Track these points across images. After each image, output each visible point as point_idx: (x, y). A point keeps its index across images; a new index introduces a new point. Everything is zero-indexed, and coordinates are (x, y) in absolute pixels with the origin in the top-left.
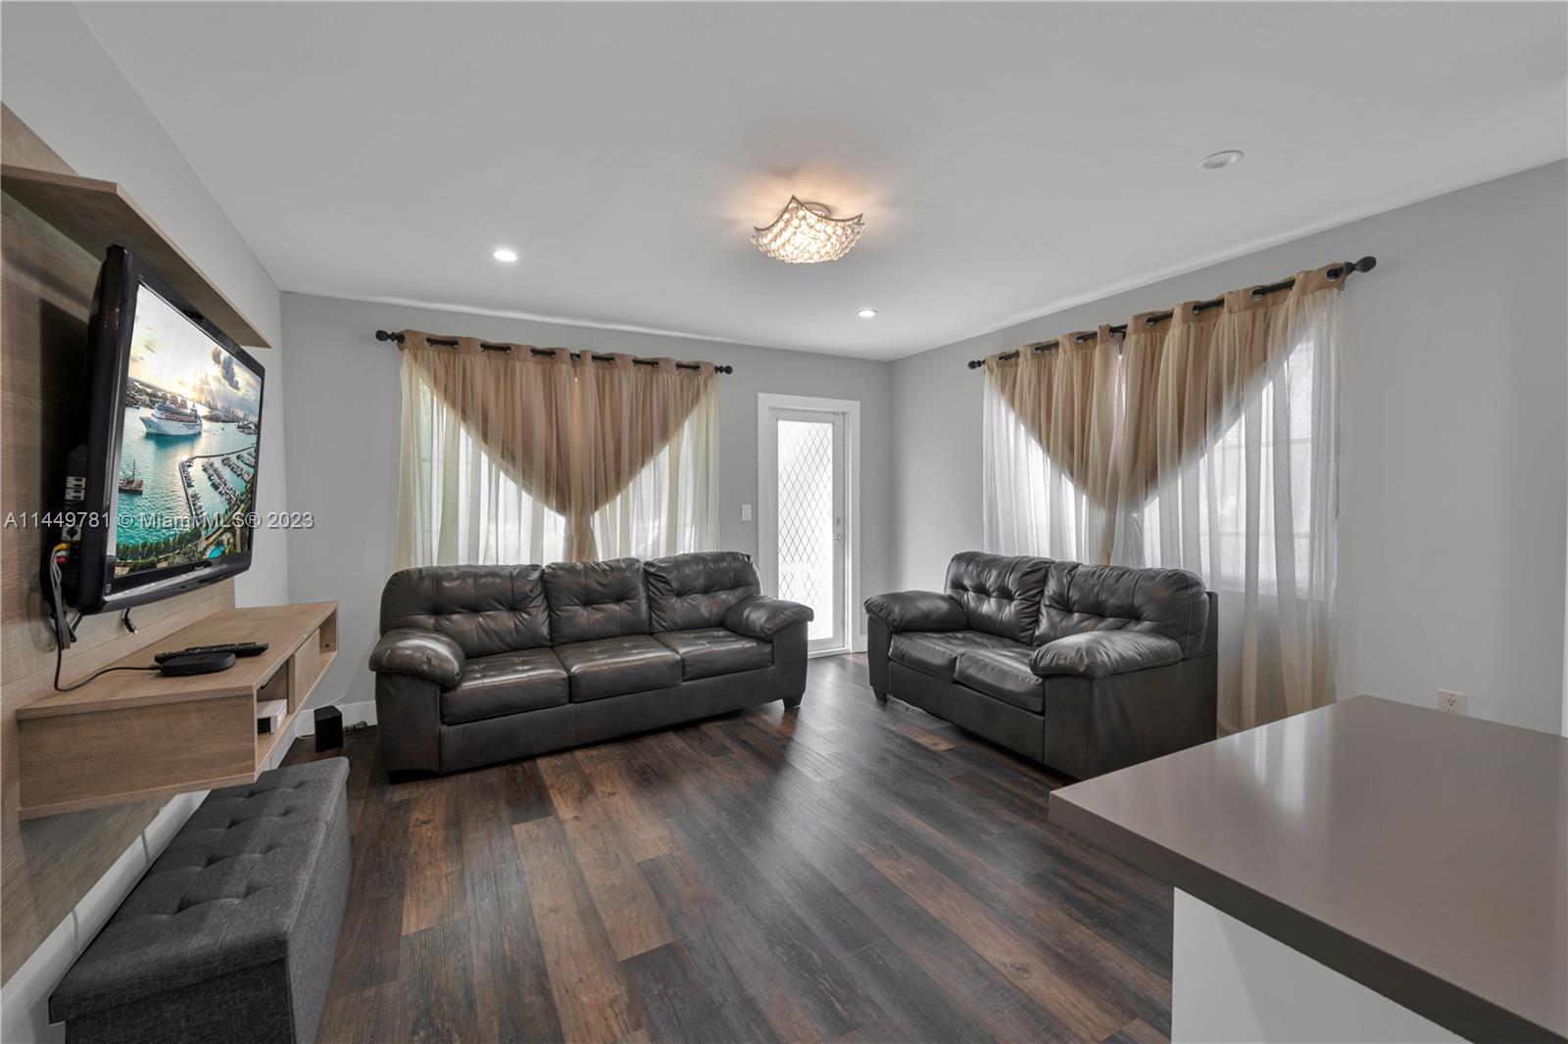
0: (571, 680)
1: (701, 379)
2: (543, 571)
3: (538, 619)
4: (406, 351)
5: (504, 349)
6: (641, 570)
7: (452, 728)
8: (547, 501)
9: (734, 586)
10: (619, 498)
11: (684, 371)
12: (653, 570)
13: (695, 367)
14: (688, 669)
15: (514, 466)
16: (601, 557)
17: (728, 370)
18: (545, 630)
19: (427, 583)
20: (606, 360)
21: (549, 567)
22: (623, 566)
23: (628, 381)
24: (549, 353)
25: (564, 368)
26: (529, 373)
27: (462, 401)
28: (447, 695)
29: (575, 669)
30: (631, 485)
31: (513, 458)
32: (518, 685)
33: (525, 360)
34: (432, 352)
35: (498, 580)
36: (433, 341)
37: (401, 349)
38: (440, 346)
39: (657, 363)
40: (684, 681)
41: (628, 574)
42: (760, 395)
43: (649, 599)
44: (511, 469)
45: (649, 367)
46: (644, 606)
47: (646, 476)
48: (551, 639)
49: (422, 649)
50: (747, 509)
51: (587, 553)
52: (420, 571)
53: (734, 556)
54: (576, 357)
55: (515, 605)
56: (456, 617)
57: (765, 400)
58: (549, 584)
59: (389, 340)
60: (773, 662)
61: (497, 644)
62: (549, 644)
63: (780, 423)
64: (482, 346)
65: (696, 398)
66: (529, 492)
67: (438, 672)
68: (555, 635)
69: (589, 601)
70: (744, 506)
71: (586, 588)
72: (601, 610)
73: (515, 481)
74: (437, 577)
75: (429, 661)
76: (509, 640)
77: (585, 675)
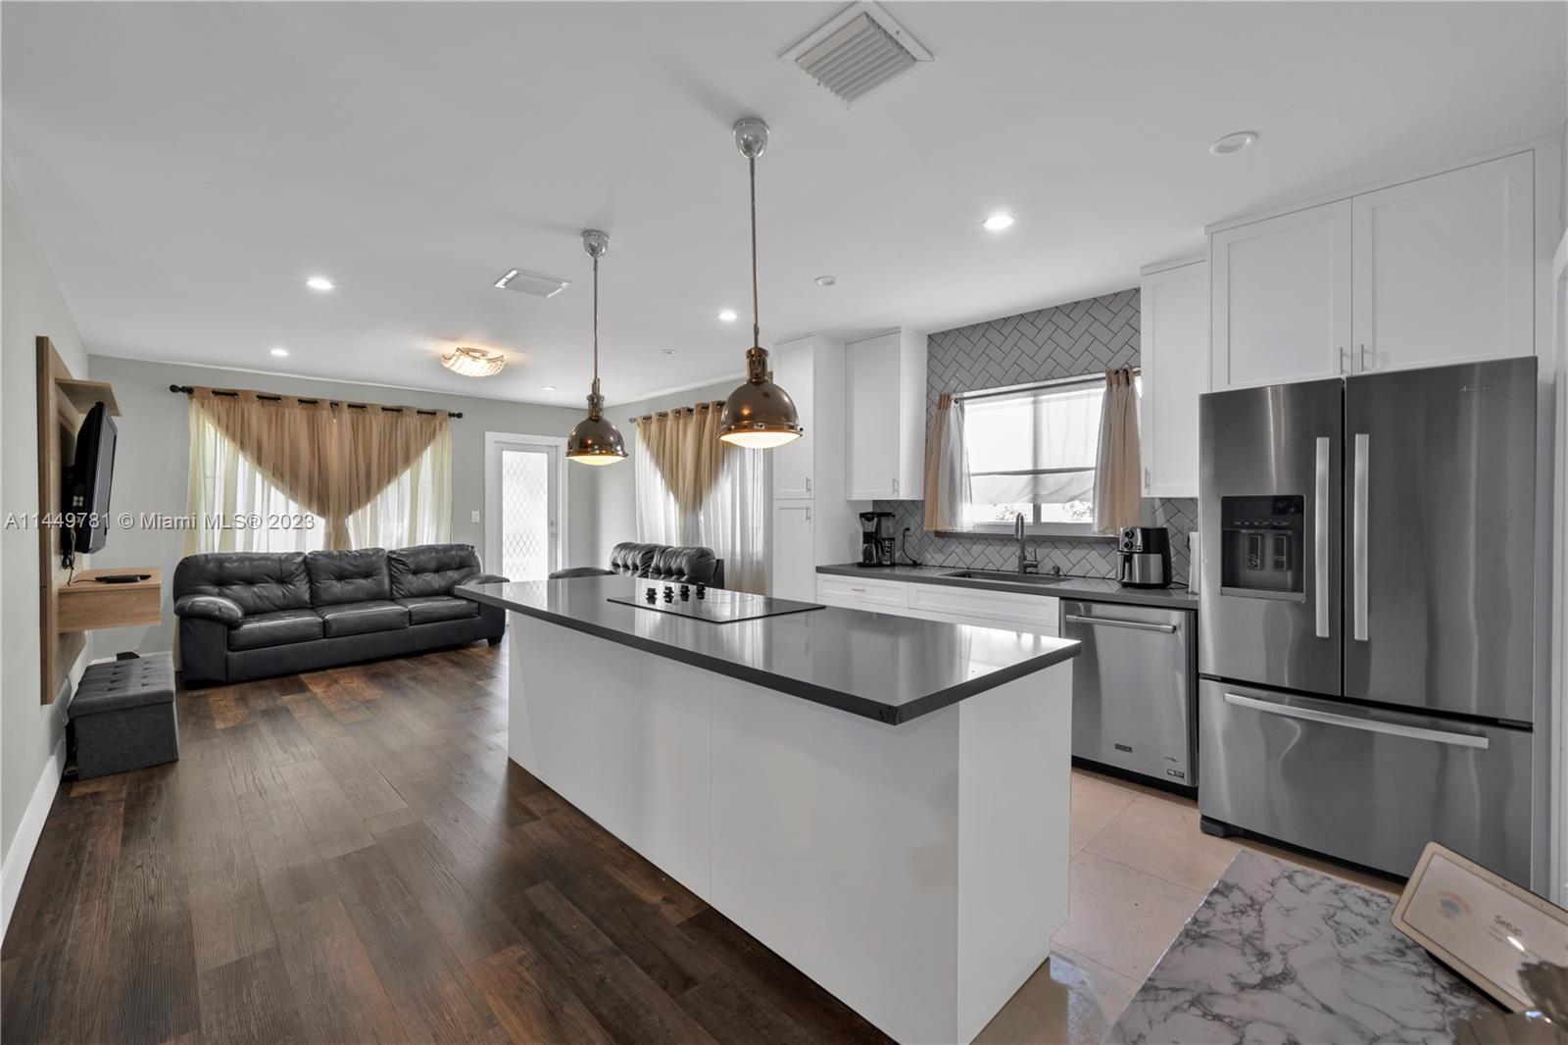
0: (325, 623)
1: (437, 422)
2: (306, 557)
3: (302, 589)
4: (195, 400)
5: (277, 398)
6: (385, 556)
7: (236, 653)
8: (309, 507)
9: (460, 566)
10: (369, 506)
11: (424, 416)
12: (394, 556)
13: (433, 414)
14: (414, 618)
15: (283, 482)
16: (354, 547)
17: (459, 416)
18: (307, 597)
19: (212, 564)
20: (359, 407)
21: (310, 553)
22: (371, 553)
23: (377, 424)
24: (314, 402)
25: (325, 414)
26: (297, 418)
27: (240, 436)
28: (233, 632)
29: (327, 617)
30: (379, 497)
31: (282, 476)
32: (286, 626)
33: (293, 408)
34: (216, 401)
35: (269, 563)
36: (216, 393)
37: (191, 398)
38: (223, 397)
39: (401, 410)
40: (410, 625)
41: (374, 558)
42: (487, 433)
43: (392, 577)
44: (280, 484)
45: (395, 413)
46: (387, 582)
47: (391, 491)
48: (312, 603)
49: (215, 603)
50: (476, 516)
51: (342, 544)
52: (206, 556)
53: (461, 547)
54: (334, 405)
55: (282, 579)
56: (234, 587)
57: (491, 437)
58: (310, 566)
59: (181, 393)
60: (479, 614)
61: (267, 605)
62: (310, 606)
63: (504, 452)
64: (258, 396)
65: (433, 435)
66: (295, 500)
67: (226, 616)
68: (314, 600)
69: (341, 576)
70: (473, 513)
71: (340, 568)
72: (352, 583)
73: (283, 492)
74: (220, 560)
75: (220, 609)
76: (278, 603)
77: (335, 620)
